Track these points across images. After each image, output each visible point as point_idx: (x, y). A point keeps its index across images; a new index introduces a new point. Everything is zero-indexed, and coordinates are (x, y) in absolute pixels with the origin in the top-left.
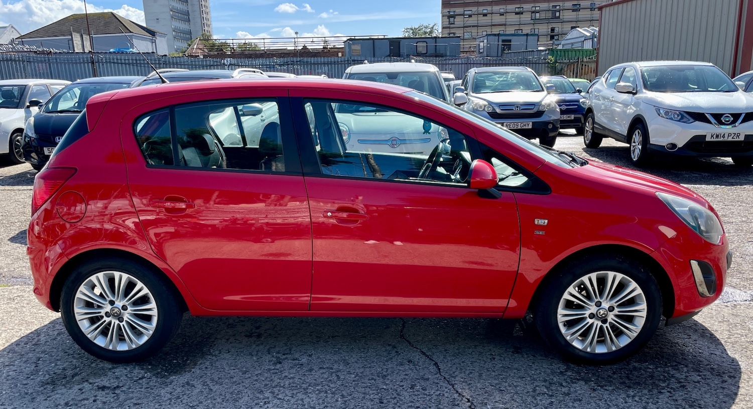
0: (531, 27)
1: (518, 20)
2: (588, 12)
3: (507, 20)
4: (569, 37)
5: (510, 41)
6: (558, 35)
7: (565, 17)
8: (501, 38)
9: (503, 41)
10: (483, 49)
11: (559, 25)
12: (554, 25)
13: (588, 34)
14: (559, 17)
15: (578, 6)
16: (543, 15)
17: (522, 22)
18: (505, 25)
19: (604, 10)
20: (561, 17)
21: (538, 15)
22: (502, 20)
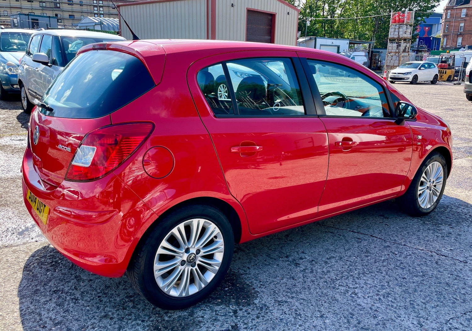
0: (41, 11)
1: (30, 6)
2: (79, 6)
3: (22, 5)
4: (83, 22)
5: (37, 20)
6: (61, 19)
7: (64, 8)
8: (30, 17)
9: (32, 19)
10: (17, 23)
11: (61, 13)
12: (57, 12)
13: (97, 22)
14: (59, 8)
15: (72, 2)
16: (48, 5)
17: (33, 8)
18: (21, 8)
19: (121, 8)
20: (61, 7)
21: (44, 4)
22: (17, 5)
